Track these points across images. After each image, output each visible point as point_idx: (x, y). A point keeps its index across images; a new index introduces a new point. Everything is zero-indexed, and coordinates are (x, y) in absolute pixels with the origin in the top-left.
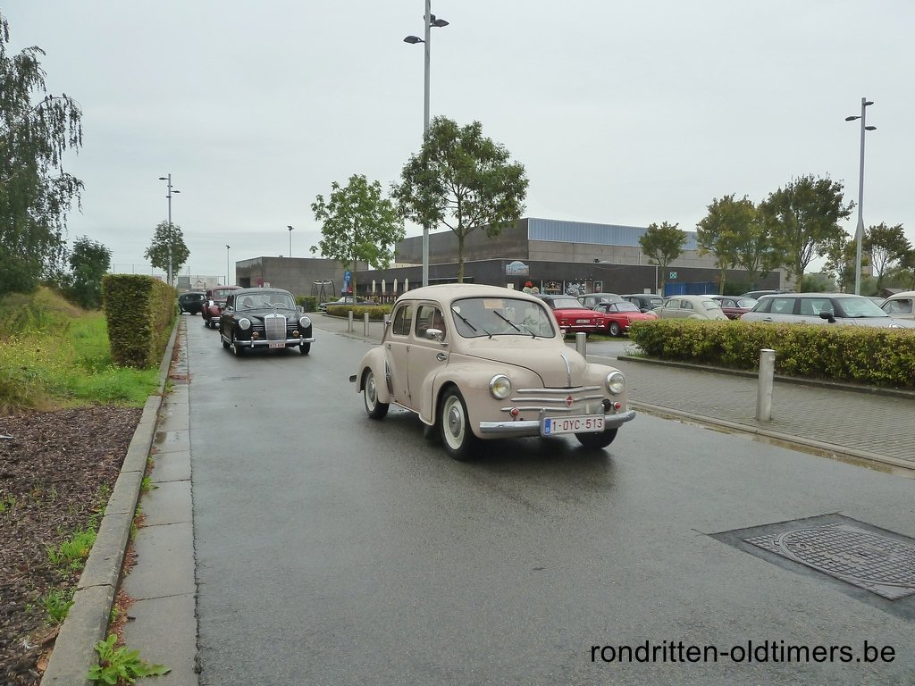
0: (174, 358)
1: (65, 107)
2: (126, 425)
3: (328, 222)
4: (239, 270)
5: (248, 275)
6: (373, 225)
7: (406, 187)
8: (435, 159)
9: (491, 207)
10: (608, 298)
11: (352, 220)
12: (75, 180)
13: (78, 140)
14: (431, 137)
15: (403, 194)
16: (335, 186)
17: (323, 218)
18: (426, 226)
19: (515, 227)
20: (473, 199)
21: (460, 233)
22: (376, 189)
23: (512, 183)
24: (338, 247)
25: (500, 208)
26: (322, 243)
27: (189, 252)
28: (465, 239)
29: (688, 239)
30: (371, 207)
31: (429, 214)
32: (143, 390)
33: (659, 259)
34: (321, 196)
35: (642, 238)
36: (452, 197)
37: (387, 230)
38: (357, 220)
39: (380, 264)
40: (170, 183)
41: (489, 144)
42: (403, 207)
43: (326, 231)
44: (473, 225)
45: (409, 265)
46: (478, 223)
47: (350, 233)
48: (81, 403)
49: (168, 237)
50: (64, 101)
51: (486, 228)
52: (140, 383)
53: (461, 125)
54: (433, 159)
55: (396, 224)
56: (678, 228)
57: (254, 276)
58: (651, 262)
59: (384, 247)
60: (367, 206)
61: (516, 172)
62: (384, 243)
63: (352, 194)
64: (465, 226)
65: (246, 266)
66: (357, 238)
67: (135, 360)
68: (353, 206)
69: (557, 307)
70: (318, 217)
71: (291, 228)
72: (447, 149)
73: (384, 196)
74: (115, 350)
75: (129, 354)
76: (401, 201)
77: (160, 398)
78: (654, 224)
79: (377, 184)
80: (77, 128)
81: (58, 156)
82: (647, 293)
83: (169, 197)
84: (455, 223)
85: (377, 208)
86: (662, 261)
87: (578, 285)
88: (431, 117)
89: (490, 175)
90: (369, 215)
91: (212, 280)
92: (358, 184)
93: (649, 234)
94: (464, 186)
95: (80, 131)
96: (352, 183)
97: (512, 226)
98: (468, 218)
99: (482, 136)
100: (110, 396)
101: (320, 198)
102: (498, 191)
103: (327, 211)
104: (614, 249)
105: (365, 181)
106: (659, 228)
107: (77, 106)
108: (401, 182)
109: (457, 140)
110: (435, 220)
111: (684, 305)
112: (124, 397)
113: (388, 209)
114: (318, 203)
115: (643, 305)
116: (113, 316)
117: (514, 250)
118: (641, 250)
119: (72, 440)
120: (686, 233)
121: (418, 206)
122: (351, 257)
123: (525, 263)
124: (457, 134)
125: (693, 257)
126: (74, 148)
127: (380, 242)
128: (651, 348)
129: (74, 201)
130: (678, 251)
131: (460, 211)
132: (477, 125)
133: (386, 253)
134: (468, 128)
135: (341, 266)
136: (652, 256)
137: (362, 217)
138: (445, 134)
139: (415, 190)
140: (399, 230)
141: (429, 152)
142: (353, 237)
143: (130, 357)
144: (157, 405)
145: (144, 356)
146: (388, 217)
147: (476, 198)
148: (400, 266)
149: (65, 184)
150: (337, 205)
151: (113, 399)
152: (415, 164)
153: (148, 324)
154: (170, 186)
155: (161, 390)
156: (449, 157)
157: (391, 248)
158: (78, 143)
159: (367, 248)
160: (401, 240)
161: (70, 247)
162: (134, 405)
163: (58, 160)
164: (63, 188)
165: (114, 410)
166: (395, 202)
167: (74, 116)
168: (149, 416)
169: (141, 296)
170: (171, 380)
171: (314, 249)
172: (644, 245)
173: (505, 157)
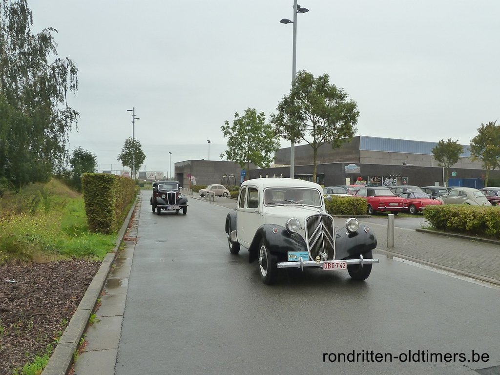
0: (129, 226)
1: (68, 66)
2: (89, 274)
3: (231, 138)
4: (177, 168)
5: (182, 172)
6: (260, 140)
7: (281, 116)
8: (299, 98)
9: (335, 129)
10: (410, 189)
11: (247, 137)
12: (74, 112)
13: (75, 86)
14: (297, 84)
15: (278, 121)
16: (237, 115)
17: (228, 136)
18: (293, 142)
19: (351, 142)
20: (323, 124)
21: (314, 146)
22: (262, 117)
23: (349, 113)
24: (237, 154)
25: (341, 130)
26: (227, 152)
27: (145, 157)
28: (318, 150)
29: (464, 150)
30: (259, 129)
31: (295, 133)
32: (104, 249)
33: (445, 164)
34: (227, 122)
35: (434, 149)
36: (309, 123)
37: (268, 144)
38: (250, 137)
39: (264, 165)
40: (134, 113)
41: (334, 88)
42: (278, 129)
43: (230, 144)
44: (323, 141)
45: (283, 166)
46: (326, 140)
47: (245, 145)
48: (64, 258)
49: (132, 147)
50: (67, 62)
51: (331, 143)
52: (103, 244)
53: (316, 77)
54: (297, 98)
55: (275, 140)
56: (458, 143)
57: (186, 172)
58: (439, 165)
59: (267, 154)
60: (256, 129)
61: (351, 107)
62: (266, 152)
63: (247, 120)
64: (317, 141)
65: (181, 165)
66: (250, 149)
67: (102, 228)
68: (247, 128)
69: (377, 195)
70: (225, 134)
71: (209, 142)
72: (307, 92)
73: (266, 122)
74: (90, 222)
75: (99, 224)
76: (277, 125)
77: (114, 254)
78: (442, 141)
79: (263, 114)
80: (75, 79)
81: (64, 97)
82: (437, 186)
83: (134, 122)
84: (311, 140)
85: (263, 130)
86: (447, 164)
87: (392, 180)
88: (297, 71)
89: (335, 109)
90: (258, 134)
91: (160, 174)
92: (251, 114)
93: (438, 147)
94: (317, 115)
95: (77, 80)
96: (247, 114)
97: (349, 142)
98: (319, 136)
99: (329, 83)
100: (83, 253)
101: (227, 123)
102: (339, 119)
103: (231, 131)
104: (416, 157)
105: (255, 113)
106: (445, 143)
107: (75, 65)
108: (277, 113)
109: (313, 86)
110: (299, 138)
111: (461, 194)
112: (91, 254)
113: (270, 130)
114: (226, 126)
115: (434, 194)
116: (89, 200)
117: (350, 156)
118: (433, 157)
119: (52, 284)
120: (463, 146)
121: (288, 128)
122: (246, 161)
123: (358, 165)
124: (314, 82)
125: (468, 162)
126: (73, 91)
127: (264, 151)
128: (438, 224)
129: (74, 125)
130: (458, 158)
131: (314, 132)
132: (326, 76)
133: (268, 158)
134: (321, 78)
135: (240, 166)
136: (440, 161)
137: (253, 135)
138: (305, 82)
139: (286, 118)
140: (276, 144)
141: (295, 94)
142: (247, 148)
143: (100, 226)
144: (111, 259)
145: (108, 226)
146: (270, 135)
147: (325, 124)
148: (278, 166)
149: (68, 114)
150: (237, 127)
151: (84, 255)
152: (286, 101)
153: (111, 205)
154: (134, 115)
155: (116, 249)
156: (308, 97)
157: (272, 155)
158: (75, 88)
159: (256, 155)
160: (278, 150)
161: (71, 154)
162: (97, 259)
163: (64, 99)
164: (67, 117)
165: (84, 263)
166: (273, 125)
167: (73, 71)
168: (104, 268)
169: (106, 188)
170: (125, 241)
171: (222, 156)
172: (435, 154)
173: (344, 97)
